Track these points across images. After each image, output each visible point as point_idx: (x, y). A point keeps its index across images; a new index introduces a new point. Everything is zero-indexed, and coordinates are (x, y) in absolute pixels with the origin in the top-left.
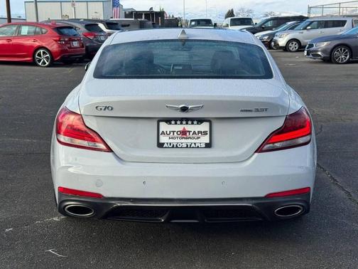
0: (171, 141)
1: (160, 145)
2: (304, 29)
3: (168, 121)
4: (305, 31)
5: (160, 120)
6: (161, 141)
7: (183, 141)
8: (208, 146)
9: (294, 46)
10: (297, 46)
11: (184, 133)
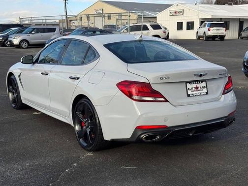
0: (193, 93)
1: (189, 96)
2: (29, 33)
3: (190, 82)
4: (31, 35)
5: (187, 82)
6: (189, 94)
7: (197, 92)
8: (207, 93)
9: (24, 45)
10: (27, 44)
11: (197, 88)
